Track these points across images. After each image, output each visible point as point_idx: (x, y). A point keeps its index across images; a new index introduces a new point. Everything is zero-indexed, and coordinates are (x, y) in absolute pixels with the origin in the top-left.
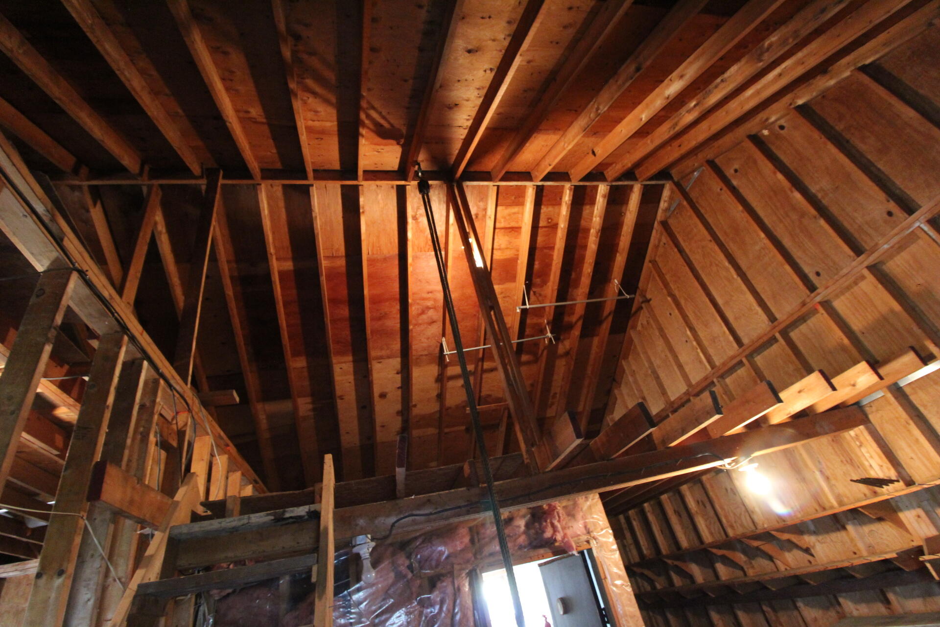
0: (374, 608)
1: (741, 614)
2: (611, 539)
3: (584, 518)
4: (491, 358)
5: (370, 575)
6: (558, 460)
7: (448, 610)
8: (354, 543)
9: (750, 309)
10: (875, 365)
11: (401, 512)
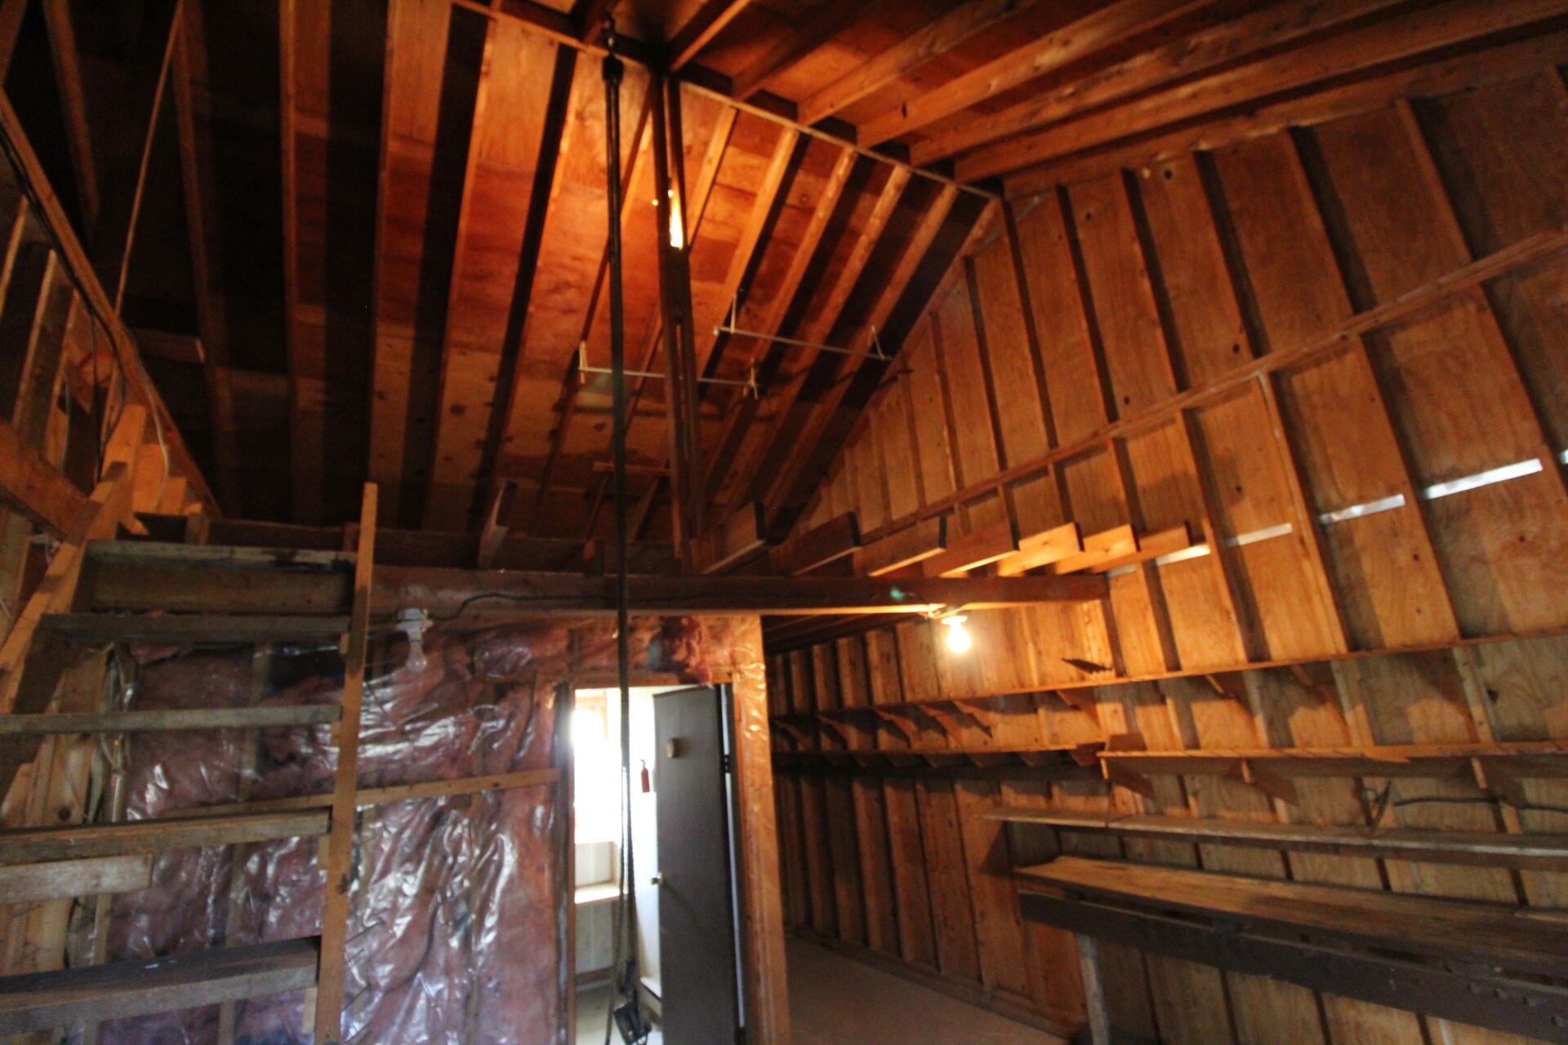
0: (405, 711)
1: (889, 791)
2: (761, 676)
3: (733, 644)
4: (660, 398)
5: (419, 663)
6: (723, 563)
7: (518, 728)
8: (400, 618)
9: (1033, 423)
10: (1140, 532)
11: (480, 588)
